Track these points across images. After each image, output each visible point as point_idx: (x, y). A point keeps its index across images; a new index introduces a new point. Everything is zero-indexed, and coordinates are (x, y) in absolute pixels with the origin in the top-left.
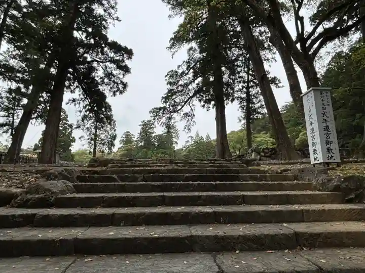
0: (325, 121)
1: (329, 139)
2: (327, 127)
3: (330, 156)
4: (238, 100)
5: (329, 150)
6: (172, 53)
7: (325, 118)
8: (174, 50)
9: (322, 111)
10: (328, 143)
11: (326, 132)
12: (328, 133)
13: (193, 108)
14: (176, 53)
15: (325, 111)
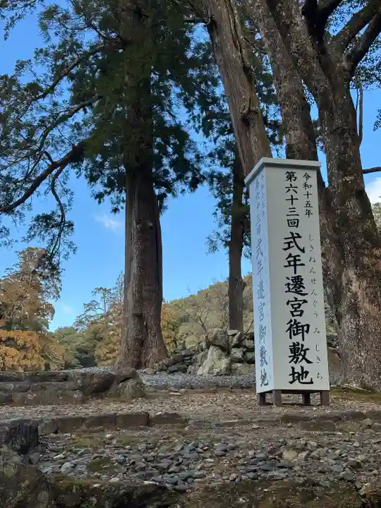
0: (294, 262)
1: (299, 319)
2: (298, 282)
3: (298, 370)
4: (211, 183)
5: (297, 352)
6: (5, 22)
7: (295, 251)
8: (12, 13)
9: (287, 230)
10: (296, 328)
11: (291, 296)
12: (300, 297)
13: (64, 200)
14: (18, 23)
15: (294, 230)
